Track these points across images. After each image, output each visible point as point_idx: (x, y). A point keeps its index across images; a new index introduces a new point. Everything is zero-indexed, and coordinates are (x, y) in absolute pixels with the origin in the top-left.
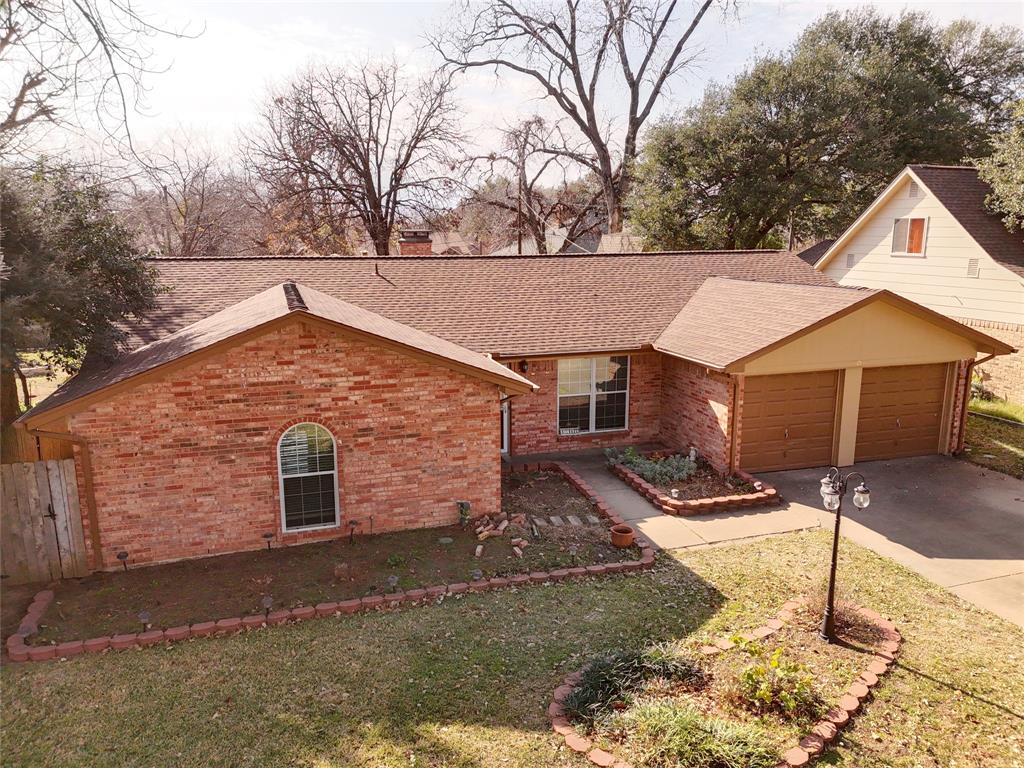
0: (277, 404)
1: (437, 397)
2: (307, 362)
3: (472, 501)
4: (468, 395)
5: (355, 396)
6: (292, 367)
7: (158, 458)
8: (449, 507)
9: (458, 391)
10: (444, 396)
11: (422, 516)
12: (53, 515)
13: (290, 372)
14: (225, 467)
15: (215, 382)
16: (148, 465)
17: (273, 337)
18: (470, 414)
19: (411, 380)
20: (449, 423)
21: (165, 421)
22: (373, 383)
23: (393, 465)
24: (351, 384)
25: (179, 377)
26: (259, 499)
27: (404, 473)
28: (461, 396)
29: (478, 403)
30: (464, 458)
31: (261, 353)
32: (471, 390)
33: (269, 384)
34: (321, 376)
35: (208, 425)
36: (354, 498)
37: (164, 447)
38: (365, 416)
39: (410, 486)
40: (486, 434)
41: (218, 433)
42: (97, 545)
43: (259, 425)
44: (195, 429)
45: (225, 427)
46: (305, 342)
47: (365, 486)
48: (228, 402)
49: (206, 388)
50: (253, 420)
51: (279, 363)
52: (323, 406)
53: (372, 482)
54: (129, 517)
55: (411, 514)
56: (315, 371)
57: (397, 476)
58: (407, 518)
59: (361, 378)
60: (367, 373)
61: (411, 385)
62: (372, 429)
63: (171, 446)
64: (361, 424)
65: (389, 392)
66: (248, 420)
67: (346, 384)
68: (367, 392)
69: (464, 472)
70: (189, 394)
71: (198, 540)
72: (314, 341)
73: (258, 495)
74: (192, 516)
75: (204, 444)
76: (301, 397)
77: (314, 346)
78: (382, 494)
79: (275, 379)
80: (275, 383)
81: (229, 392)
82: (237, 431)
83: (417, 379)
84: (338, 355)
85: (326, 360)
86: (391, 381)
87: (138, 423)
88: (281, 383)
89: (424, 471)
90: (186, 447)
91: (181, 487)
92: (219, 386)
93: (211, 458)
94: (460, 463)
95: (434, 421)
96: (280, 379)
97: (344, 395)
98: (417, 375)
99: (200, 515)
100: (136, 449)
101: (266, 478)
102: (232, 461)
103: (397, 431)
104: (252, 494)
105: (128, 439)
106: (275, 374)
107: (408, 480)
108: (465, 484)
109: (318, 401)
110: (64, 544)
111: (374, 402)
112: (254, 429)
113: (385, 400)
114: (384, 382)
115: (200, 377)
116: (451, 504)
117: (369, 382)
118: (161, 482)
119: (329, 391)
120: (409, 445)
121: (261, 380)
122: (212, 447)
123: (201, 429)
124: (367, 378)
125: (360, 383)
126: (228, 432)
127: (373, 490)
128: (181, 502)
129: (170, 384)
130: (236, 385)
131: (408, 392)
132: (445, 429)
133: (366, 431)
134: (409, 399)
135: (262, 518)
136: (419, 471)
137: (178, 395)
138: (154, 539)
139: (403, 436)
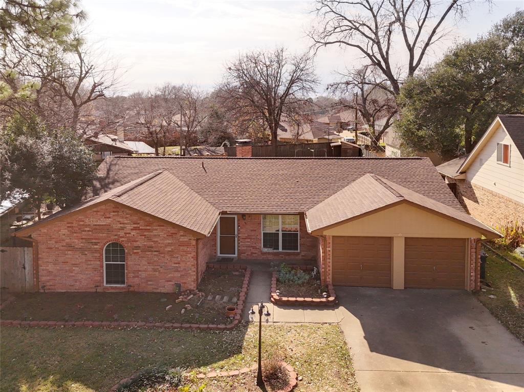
0: (103, 233)
1: (167, 236)
2: (115, 218)
3: (182, 283)
4: (181, 236)
5: (133, 233)
6: (109, 219)
7: (60, 250)
8: (173, 285)
9: (176, 234)
10: (170, 236)
11: (160, 287)
12: (24, 268)
13: (109, 221)
14: (83, 256)
15: (82, 223)
16: (57, 253)
17: (103, 207)
18: (182, 244)
19: (156, 228)
20: (173, 247)
21: (63, 237)
22: (141, 228)
23: (148, 263)
24: (132, 228)
25: (69, 220)
26: (95, 271)
27: (153, 267)
28: (178, 236)
29: (186, 240)
30: (179, 263)
31: (98, 213)
32: (182, 234)
33: (100, 225)
34: (120, 224)
35: (78, 239)
36: (132, 275)
37: (62, 246)
38: (137, 241)
39: (155, 273)
40: (189, 254)
41: (82, 243)
42: (38, 281)
43: (96, 241)
44: (73, 241)
45: (84, 241)
46: (115, 210)
47: (136, 271)
48: (86, 231)
49: (78, 225)
50: (95, 239)
51: (105, 218)
52: (120, 236)
53: (140, 269)
54: (49, 272)
55: (156, 285)
56: (118, 221)
57: (150, 268)
58: (153, 287)
59: (136, 226)
60: (139, 224)
61: (156, 230)
62: (140, 247)
63: (65, 246)
64: (135, 244)
65: (148, 232)
66: (92, 239)
67: (130, 228)
68: (138, 231)
69: (179, 269)
70: (73, 227)
71: (72, 284)
72: (118, 210)
73: (95, 269)
74: (71, 274)
75: (76, 247)
76: (113, 231)
77: (118, 212)
78: (143, 275)
79: (103, 224)
80: (103, 225)
81: (86, 227)
82: (88, 243)
83: (159, 228)
84: (127, 216)
85: (123, 218)
86: (148, 228)
87: (54, 236)
88: (105, 225)
89: (161, 267)
90: (70, 247)
91: (67, 262)
92: (83, 225)
93: (79, 252)
94: (177, 265)
95: (166, 246)
96: (105, 223)
97: (128, 232)
98: (159, 226)
99: (73, 274)
100: (53, 247)
101: (98, 263)
102: (86, 254)
103: (150, 248)
104: (93, 268)
105: (51, 242)
106: (103, 222)
107: (155, 270)
108: (179, 275)
109: (119, 233)
110: (27, 280)
111: (141, 236)
112: (95, 243)
113: (145, 235)
114: (145, 228)
115: (76, 221)
116: (173, 283)
117: (139, 227)
118: (61, 259)
119: (123, 230)
120: (155, 255)
121: (98, 224)
122: (80, 248)
123: (76, 241)
124: (138, 225)
125: (136, 227)
126: (85, 243)
127: (140, 273)
128: (67, 268)
129: (66, 223)
130: (89, 225)
131: (155, 233)
132: (170, 250)
133: (137, 247)
134: (155, 235)
135: (96, 278)
136: (158, 267)
137: (68, 227)
138: (57, 281)
139: (152, 251)
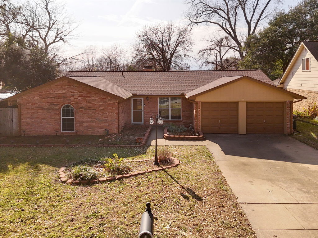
0: (61, 99)
1: (100, 100)
2: (68, 89)
3: (110, 129)
4: (109, 100)
5: (79, 98)
7: (34, 110)
8: (103, 130)
9: (106, 99)
10: (102, 100)
11: (96, 132)
12: (12, 121)
13: (64, 91)
15: (48, 93)
16: (32, 111)
18: (109, 105)
19: (93, 95)
20: (103, 107)
21: (36, 101)
22: (84, 95)
23: (89, 117)
24: (79, 95)
25: (40, 91)
26: (56, 122)
27: (91, 120)
29: (111, 102)
30: (107, 117)
31: (58, 86)
32: (109, 99)
33: (60, 94)
34: (71, 93)
35: (46, 103)
36: (78, 125)
37: (36, 107)
38: (82, 104)
39: (93, 123)
40: (113, 111)
41: (48, 105)
42: (21, 129)
45: (49, 103)
46: (68, 84)
47: (81, 122)
48: (50, 98)
49: (46, 94)
50: (56, 102)
51: (62, 89)
52: (72, 100)
53: (83, 121)
54: (28, 123)
55: (93, 131)
56: (70, 91)
57: (90, 120)
59: (81, 94)
60: (82, 93)
61: (94, 96)
62: (83, 107)
64: (81, 105)
65: (88, 98)
66: (54, 102)
67: (78, 95)
68: (82, 97)
69: (108, 121)
70: (42, 95)
71: (42, 131)
72: (70, 84)
74: (41, 125)
75: (44, 107)
76: (67, 97)
77: (70, 85)
78: (85, 124)
79: (61, 93)
80: (61, 94)
83: (95, 95)
84: (76, 88)
85: (73, 89)
86: (88, 95)
87: (31, 101)
88: (62, 94)
89: (97, 120)
90: (41, 107)
91: (39, 117)
92: (49, 94)
93: (46, 111)
94: (107, 118)
95: (100, 106)
96: (62, 93)
97: (76, 98)
98: (95, 94)
99: (42, 125)
100: (30, 107)
101: (58, 117)
102: (50, 112)
103: (89, 108)
104: (54, 121)
105: (29, 105)
107: (92, 122)
108: (108, 125)
109: (70, 99)
110: (14, 128)
111: (84, 100)
112: (56, 105)
113: (87, 100)
114: (87, 95)
115: (45, 91)
116: (104, 129)
118: (35, 115)
119: (73, 96)
120: (93, 112)
121: (58, 93)
122: (46, 108)
123: (44, 104)
124: (82, 94)
126: (50, 105)
127: (83, 123)
128: (39, 121)
129: (38, 93)
130: (52, 94)
131: (93, 98)
132: (102, 109)
133: (82, 107)
134: (93, 100)
135: (56, 127)
136: (95, 120)
137: (40, 95)
138: (32, 129)
139: (91, 110)
